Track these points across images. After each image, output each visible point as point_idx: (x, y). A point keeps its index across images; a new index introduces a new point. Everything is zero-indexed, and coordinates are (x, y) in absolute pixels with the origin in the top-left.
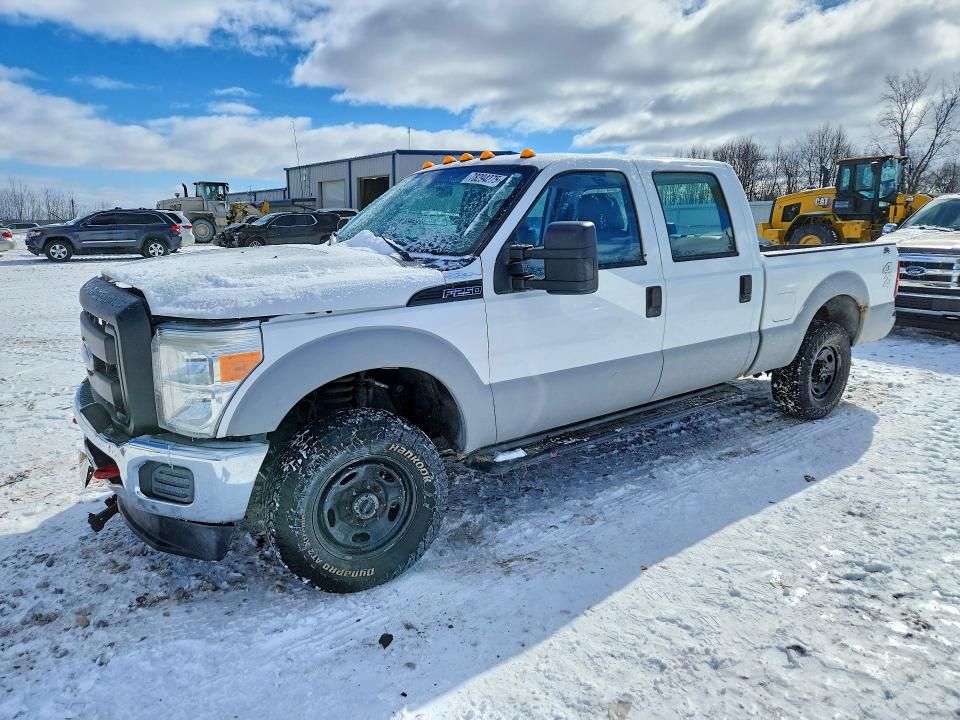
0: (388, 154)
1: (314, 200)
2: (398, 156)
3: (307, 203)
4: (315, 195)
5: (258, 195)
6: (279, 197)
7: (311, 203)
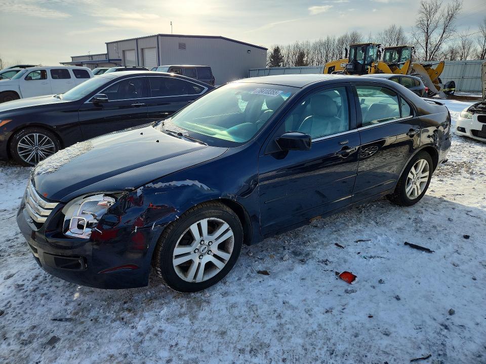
0: (155, 36)
1: (121, 60)
2: (160, 37)
3: (117, 62)
4: (121, 58)
5: (93, 57)
6: (104, 58)
7: (119, 62)
